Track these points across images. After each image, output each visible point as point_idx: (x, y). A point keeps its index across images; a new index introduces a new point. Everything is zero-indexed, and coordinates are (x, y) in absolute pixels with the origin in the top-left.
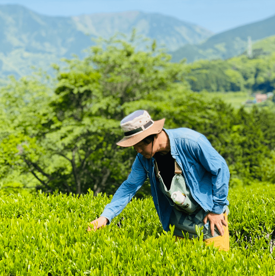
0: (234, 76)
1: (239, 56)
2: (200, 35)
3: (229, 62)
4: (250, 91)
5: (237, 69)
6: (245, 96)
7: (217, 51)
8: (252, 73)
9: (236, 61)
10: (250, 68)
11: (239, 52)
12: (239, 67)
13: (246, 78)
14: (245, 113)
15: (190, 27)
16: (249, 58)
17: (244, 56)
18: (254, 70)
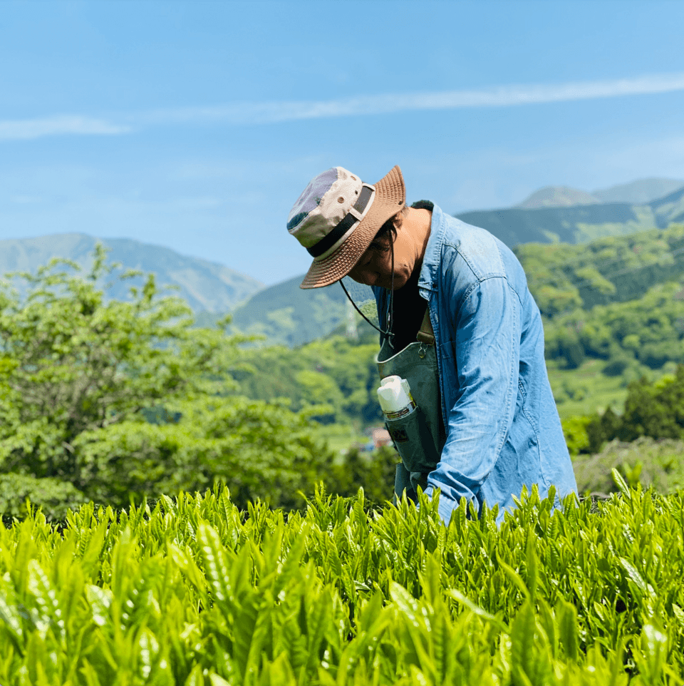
0: (319, 386)
1: (326, 338)
2: (230, 291)
3: (305, 351)
4: (358, 423)
5: (324, 370)
6: (348, 435)
7: (276, 328)
8: (359, 377)
9: (320, 349)
10: (355, 366)
11: (327, 329)
12: (330, 364)
13: (346, 389)
14: (361, 466)
15: (207, 271)
16: (352, 343)
17: (340, 338)
18: (364, 371)
